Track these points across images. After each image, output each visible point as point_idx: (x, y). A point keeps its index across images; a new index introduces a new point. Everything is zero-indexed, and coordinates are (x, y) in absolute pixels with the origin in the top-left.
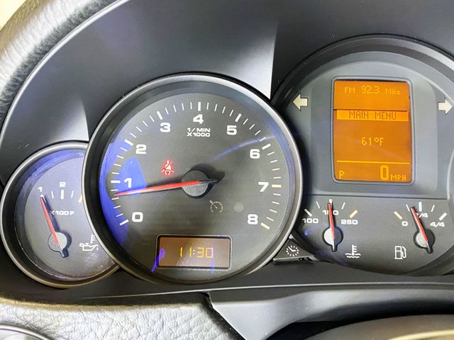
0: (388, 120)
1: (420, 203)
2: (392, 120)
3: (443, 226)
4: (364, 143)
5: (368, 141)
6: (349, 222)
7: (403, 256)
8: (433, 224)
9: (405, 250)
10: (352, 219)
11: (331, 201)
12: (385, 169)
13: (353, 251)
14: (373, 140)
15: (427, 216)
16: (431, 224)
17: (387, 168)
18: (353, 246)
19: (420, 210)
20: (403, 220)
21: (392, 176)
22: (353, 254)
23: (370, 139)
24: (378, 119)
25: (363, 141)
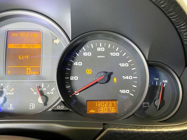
0: (32, 48)
1: (43, 84)
2: (33, 48)
3: (53, 93)
4: (20, 58)
5: (22, 57)
6: (10, 94)
7: (33, 108)
8: (48, 93)
9: (34, 105)
10: (11, 92)
11: (2, 85)
12: (29, 69)
13: (11, 107)
14: (24, 57)
15: (45, 90)
16: (47, 93)
17: (30, 69)
18: (11, 104)
19: (43, 87)
20: (34, 92)
21: (32, 72)
22: (10, 108)
23: (23, 56)
24: (27, 47)
25: (19, 57)
